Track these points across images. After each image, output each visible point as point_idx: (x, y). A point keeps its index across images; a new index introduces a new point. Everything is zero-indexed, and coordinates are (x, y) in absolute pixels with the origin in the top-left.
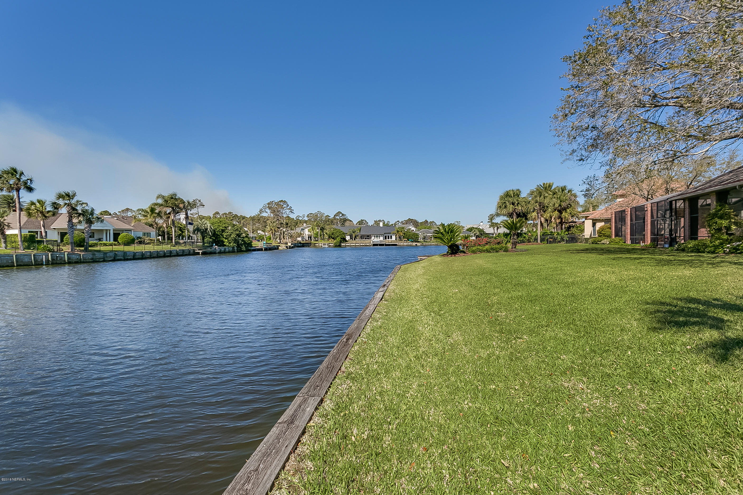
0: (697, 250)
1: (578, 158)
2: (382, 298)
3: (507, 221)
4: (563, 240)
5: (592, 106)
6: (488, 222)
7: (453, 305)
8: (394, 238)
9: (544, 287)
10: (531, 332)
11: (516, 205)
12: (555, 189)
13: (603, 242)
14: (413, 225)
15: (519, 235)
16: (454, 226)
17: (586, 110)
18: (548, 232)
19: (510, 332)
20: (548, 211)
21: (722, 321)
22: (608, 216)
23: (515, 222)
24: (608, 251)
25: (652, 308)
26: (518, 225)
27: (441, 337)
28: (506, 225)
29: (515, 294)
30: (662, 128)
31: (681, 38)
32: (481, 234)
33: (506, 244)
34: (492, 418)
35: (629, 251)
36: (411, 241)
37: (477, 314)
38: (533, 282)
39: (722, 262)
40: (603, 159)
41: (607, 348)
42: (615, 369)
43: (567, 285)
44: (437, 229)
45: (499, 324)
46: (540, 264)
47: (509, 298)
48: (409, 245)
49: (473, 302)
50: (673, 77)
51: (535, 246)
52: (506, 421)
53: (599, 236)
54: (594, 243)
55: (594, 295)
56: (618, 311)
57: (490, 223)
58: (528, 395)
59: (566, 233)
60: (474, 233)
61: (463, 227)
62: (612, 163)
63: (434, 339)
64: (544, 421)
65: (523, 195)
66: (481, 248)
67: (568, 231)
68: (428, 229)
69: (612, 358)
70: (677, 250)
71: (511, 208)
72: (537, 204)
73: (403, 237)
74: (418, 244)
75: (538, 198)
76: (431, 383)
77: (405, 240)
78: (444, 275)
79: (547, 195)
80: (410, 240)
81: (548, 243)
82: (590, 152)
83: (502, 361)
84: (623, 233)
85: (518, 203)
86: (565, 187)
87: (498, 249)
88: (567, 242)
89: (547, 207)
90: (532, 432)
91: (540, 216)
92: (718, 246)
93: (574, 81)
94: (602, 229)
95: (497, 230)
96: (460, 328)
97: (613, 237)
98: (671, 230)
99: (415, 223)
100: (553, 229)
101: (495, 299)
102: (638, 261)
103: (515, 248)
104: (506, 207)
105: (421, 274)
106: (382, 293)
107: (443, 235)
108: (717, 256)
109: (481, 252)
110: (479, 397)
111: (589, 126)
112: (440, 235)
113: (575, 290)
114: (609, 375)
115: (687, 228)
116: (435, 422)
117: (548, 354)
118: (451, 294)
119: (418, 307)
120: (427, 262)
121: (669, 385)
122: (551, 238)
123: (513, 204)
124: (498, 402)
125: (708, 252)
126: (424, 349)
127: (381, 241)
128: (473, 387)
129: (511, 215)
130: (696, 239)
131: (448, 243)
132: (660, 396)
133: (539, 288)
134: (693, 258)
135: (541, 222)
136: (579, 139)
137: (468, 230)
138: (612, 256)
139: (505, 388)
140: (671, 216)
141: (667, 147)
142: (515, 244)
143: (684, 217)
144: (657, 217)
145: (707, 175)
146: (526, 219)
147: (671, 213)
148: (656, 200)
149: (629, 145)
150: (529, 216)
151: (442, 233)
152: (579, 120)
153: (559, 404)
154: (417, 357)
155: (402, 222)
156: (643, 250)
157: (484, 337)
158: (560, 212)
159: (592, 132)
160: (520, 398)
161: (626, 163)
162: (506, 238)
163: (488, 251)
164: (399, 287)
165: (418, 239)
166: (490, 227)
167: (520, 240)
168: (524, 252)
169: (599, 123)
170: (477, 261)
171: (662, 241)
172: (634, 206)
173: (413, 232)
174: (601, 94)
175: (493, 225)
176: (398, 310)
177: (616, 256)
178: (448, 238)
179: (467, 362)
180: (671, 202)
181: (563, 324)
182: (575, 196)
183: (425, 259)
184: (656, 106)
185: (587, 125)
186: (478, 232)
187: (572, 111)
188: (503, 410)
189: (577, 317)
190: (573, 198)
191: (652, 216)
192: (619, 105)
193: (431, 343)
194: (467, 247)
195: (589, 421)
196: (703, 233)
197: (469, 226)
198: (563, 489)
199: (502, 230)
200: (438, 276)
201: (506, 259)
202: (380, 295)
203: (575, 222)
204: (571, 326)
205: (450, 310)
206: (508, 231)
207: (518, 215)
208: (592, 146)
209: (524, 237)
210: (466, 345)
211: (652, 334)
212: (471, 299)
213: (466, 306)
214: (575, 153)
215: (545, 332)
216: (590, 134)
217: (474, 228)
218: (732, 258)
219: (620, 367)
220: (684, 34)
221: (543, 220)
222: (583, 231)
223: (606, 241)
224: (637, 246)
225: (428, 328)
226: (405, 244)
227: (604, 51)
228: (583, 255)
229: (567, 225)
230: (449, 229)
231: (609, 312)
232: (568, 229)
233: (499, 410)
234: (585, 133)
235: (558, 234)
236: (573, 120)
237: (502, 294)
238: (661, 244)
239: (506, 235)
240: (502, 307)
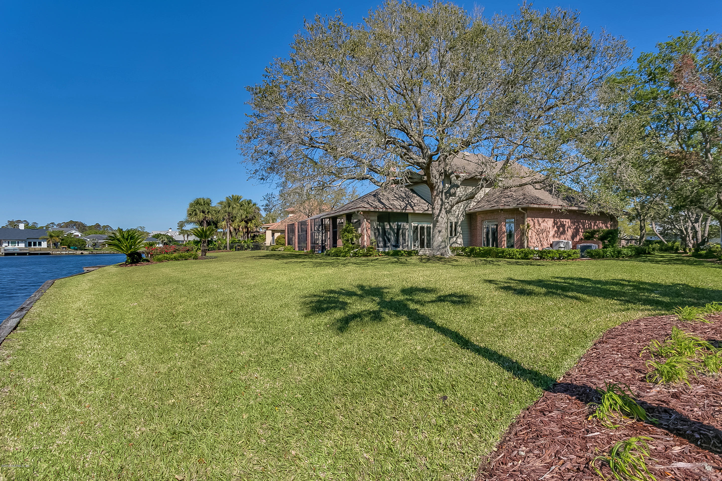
0: (337, 255)
1: (260, 177)
2: (17, 326)
3: (196, 229)
4: (249, 248)
5: (270, 135)
6: (178, 229)
7: (129, 322)
8: (44, 245)
9: (230, 292)
10: (215, 335)
11: (206, 213)
12: (242, 201)
13: (279, 249)
14: (77, 229)
15: (210, 242)
16: (136, 233)
17: (266, 137)
18: (236, 240)
19: (194, 340)
20: (235, 221)
21: (346, 303)
22: (282, 228)
23: (204, 230)
24: (283, 257)
25: (308, 300)
26: (208, 233)
27: (111, 361)
28: (196, 232)
29: (201, 301)
30: (316, 164)
31: (326, 101)
32: (170, 242)
33: (196, 251)
34: (168, 434)
35: (297, 256)
36: (74, 249)
37: (159, 327)
38: (220, 288)
39: (349, 263)
40: (278, 181)
41: (277, 337)
42: (282, 354)
43: (250, 288)
44: (113, 235)
45: (183, 334)
46: (228, 270)
47: (195, 306)
48: (71, 254)
49: (155, 314)
50: (322, 128)
51: (224, 253)
52: (183, 433)
53: (277, 244)
54: (273, 250)
55: (270, 294)
56: (287, 305)
57: (180, 230)
58: (209, 398)
59: (252, 241)
60: (162, 240)
61: (148, 233)
62: (284, 185)
63: (99, 366)
64: (221, 419)
65: (213, 204)
66: (168, 256)
67: (253, 240)
68: (99, 234)
69: (280, 345)
70: (326, 255)
71: (201, 216)
72: (226, 214)
73: (61, 244)
74: (85, 252)
75: (227, 208)
76: (90, 421)
77: (63, 248)
78: (120, 287)
79: (234, 206)
80: (72, 247)
81: (236, 250)
82: (269, 173)
83: (184, 372)
84: (293, 242)
85: (209, 212)
86: (250, 200)
87: (187, 257)
88: (253, 249)
89: (235, 217)
90: (210, 433)
91: (229, 225)
92: (347, 251)
93: (256, 110)
94: (279, 238)
95: (188, 237)
96: (136, 346)
97: (287, 245)
98: (322, 241)
99: (81, 227)
100: (240, 237)
101: (180, 308)
102: (302, 264)
103: (205, 255)
104: (196, 214)
105: (86, 288)
106: (18, 320)
107: (120, 242)
108: (346, 259)
109: (168, 260)
110: (155, 418)
111: (267, 151)
112: (116, 242)
113: (256, 291)
114: (277, 360)
115: (331, 239)
116: (93, 467)
117: (229, 353)
118: (128, 309)
119: (78, 330)
120: (97, 274)
121: (316, 356)
122: (239, 246)
123: (203, 212)
124: (177, 415)
125: (342, 256)
126: (82, 382)
127: (21, 249)
128: (148, 408)
129: (201, 224)
130: (336, 247)
131: (127, 251)
132: (310, 367)
133: (225, 292)
134: (334, 261)
135: (230, 231)
136: (261, 161)
137: (154, 237)
138: (285, 261)
139: (185, 398)
140: (322, 230)
141: (319, 178)
142: (204, 252)
143: (329, 231)
144: (314, 230)
145: (342, 202)
146: (216, 227)
147: (322, 227)
148: (314, 217)
149: (295, 172)
150: (219, 225)
151: (118, 240)
152: (260, 145)
153: (236, 398)
154: (72, 395)
155: (59, 225)
156: (306, 255)
157: (166, 350)
158: (247, 222)
159: (270, 157)
160: (200, 403)
161: (294, 186)
162: (197, 245)
163: (176, 259)
164: (48, 308)
165: (85, 247)
166: (179, 234)
167: (211, 248)
168: (214, 259)
169: (275, 151)
170: (163, 270)
171: (317, 248)
172: (300, 221)
173: (78, 237)
174: (276, 126)
175: (183, 232)
176: (45, 339)
177: (288, 261)
178: (126, 246)
179: (143, 382)
180: (322, 219)
181: (244, 324)
182: (259, 209)
183: (93, 270)
184: (312, 147)
185: (266, 151)
186: (166, 239)
187: (255, 136)
188: (181, 422)
189: (256, 314)
190: (257, 211)
191: (311, 230)
192: (289, 140)
193: (95, 371)
194: (152, 255)
195: (260, 404)
196: (340, 243)
197: (155, 233)
198: (235, 476)
199: (192, 238)
200: (112, 289)
201: (195, 266)
202: (12, 323)
203: (259, 232)
204: (251, 324)
205: (125, 328)
206: (198, 239)
207: (209, 224)
208: (270, 168)
209: (215, 245)
210: (142, 364)
211: (307, 320)
212: (153, 312)
213: (146, 320)
214: (258, 173)
215: (227, 333)
216: (268, 158)
217: (161, 234)
218: (353, 260)
219: (286, 351)
220: (327, 100)
221: (232, 229)
222: (264, 239)
223: (282, 248)
224: (302, 252)
225: (92, 354)
226: (64, 252)
227: (278, 93)
228: (263, 260)
229: (252, 235)
230: (129, 235)
231: (280, 307)
232: (254, 237)
233: (177, 424)
234: (265, 157)
235: (245, 242)
236: (255, 144)
237: (188, 303)
238: (316, 251)
239: (196, 243)
240: (188, 316)
